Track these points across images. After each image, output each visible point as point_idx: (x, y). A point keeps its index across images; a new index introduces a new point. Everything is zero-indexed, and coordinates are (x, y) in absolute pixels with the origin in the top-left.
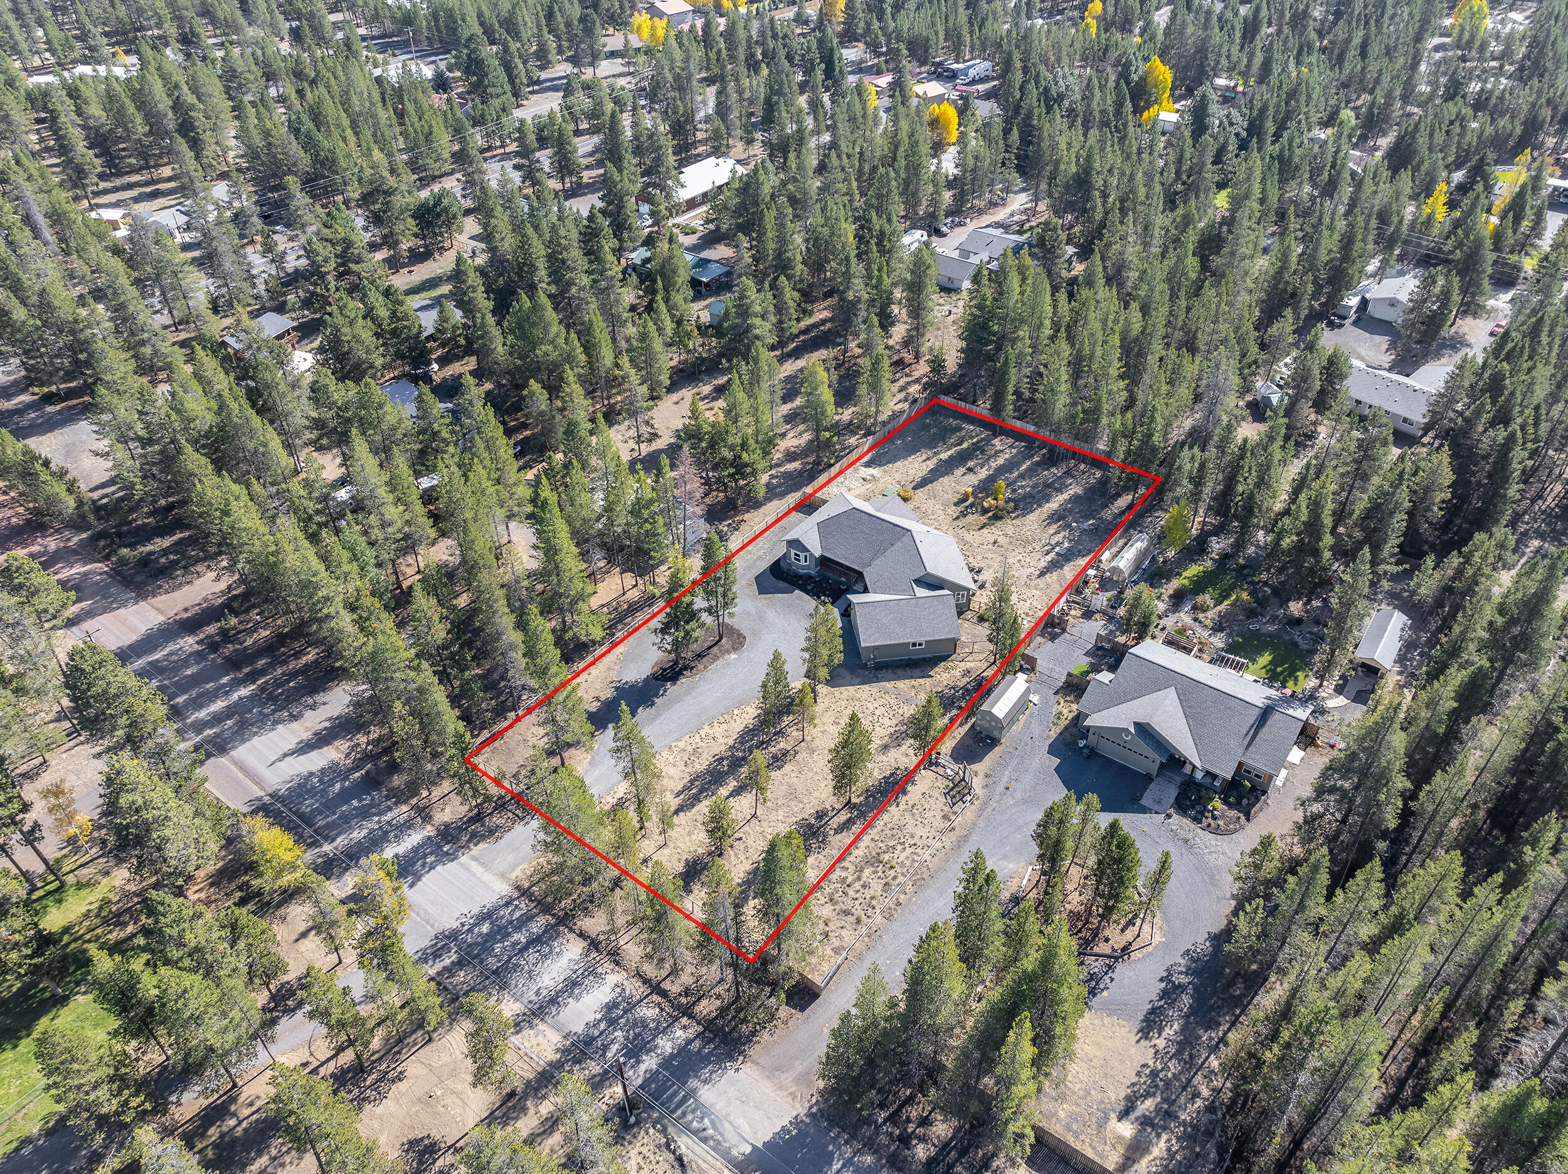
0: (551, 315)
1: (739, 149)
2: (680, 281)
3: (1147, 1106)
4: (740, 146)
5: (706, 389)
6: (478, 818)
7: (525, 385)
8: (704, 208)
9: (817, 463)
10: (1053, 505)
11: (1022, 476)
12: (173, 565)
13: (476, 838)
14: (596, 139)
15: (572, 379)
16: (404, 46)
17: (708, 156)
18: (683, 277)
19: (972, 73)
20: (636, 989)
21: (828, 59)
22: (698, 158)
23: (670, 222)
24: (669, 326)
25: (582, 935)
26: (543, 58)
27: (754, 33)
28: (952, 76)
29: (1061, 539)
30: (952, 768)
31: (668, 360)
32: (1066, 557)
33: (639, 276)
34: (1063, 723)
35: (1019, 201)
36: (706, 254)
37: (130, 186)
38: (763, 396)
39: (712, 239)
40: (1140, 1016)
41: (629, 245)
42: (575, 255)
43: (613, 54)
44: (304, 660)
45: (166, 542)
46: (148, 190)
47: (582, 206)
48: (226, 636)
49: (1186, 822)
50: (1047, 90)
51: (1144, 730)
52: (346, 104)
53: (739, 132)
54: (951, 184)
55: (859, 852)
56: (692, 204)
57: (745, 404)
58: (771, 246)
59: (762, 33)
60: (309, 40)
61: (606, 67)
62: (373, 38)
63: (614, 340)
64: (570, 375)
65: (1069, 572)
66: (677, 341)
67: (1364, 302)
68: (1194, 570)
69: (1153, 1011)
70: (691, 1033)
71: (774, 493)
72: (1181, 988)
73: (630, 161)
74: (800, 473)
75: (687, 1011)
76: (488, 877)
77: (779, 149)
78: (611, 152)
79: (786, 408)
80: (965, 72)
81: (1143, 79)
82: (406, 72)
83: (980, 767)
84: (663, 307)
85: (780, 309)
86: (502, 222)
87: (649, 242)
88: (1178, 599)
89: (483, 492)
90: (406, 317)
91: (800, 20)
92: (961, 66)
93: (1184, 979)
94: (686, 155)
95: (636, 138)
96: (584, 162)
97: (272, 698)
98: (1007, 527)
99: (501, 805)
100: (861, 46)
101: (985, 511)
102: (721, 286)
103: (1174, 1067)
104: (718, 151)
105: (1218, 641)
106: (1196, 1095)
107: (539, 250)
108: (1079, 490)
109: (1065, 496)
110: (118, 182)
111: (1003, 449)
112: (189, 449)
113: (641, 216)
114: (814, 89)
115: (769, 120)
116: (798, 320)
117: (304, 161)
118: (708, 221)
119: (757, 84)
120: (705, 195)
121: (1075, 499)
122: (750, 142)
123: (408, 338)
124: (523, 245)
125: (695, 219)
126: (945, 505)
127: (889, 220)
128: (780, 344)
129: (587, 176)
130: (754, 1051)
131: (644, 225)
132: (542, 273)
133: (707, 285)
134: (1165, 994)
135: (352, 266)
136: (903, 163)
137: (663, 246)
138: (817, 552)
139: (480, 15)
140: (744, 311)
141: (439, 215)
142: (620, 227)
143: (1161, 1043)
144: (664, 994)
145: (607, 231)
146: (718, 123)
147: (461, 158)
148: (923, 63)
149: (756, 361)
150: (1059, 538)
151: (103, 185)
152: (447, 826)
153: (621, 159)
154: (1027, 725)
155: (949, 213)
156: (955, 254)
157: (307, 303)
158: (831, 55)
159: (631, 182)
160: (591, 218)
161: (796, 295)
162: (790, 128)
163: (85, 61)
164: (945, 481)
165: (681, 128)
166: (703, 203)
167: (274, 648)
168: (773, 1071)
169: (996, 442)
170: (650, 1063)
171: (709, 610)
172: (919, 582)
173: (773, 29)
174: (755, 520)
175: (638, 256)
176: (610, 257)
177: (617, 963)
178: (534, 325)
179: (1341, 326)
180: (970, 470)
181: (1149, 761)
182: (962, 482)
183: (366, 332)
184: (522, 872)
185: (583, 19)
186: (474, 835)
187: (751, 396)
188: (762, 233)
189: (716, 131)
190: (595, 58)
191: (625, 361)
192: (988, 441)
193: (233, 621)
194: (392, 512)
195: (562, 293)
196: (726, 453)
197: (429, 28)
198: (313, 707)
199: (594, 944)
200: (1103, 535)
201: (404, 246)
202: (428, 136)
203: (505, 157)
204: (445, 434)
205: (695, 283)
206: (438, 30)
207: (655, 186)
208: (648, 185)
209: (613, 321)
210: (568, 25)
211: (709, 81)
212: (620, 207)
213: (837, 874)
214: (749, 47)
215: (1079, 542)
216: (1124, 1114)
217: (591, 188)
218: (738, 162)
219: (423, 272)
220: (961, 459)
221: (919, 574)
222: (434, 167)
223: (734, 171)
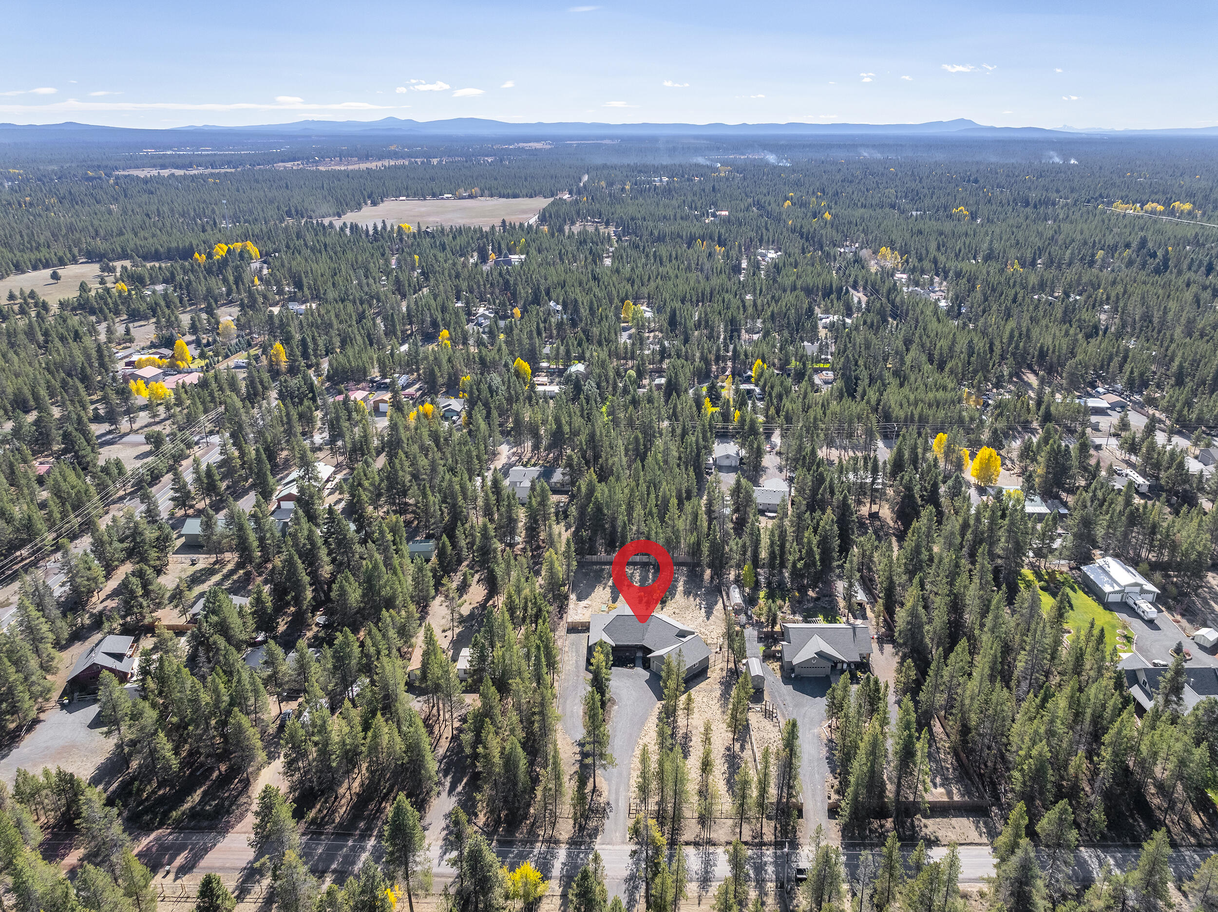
6: (582, 828)
10: (681, 588)
11: (653, 580)
13: (592, 836)
25: (687, 844)
30: (757, 707)
32: (710, 608)
34: (778, 671)
45: (196, 798)
48: (317, 824)
51: (820, 655)
65: (718, 613)
67: (715, 460)
68: (763, 593)
70: (772, 850)
75: (762, 844)
76: (616, 848)
83: (766, 702)
105: (799, 617)
106: (947, 769)
108: (684, 578)
109: (681, 583)
121: (686, 583)
138: (613, 644)
144: (746, 844)
150: (698, 601)
152: (571, 839)
167: (359, 815)
170: (770, 869)
177: (714, 845)
186: (589, 835)
193: (311, 814)
199: (696, 844)
200: (715, 592)
215: (708, 599)
221: (675, 633)
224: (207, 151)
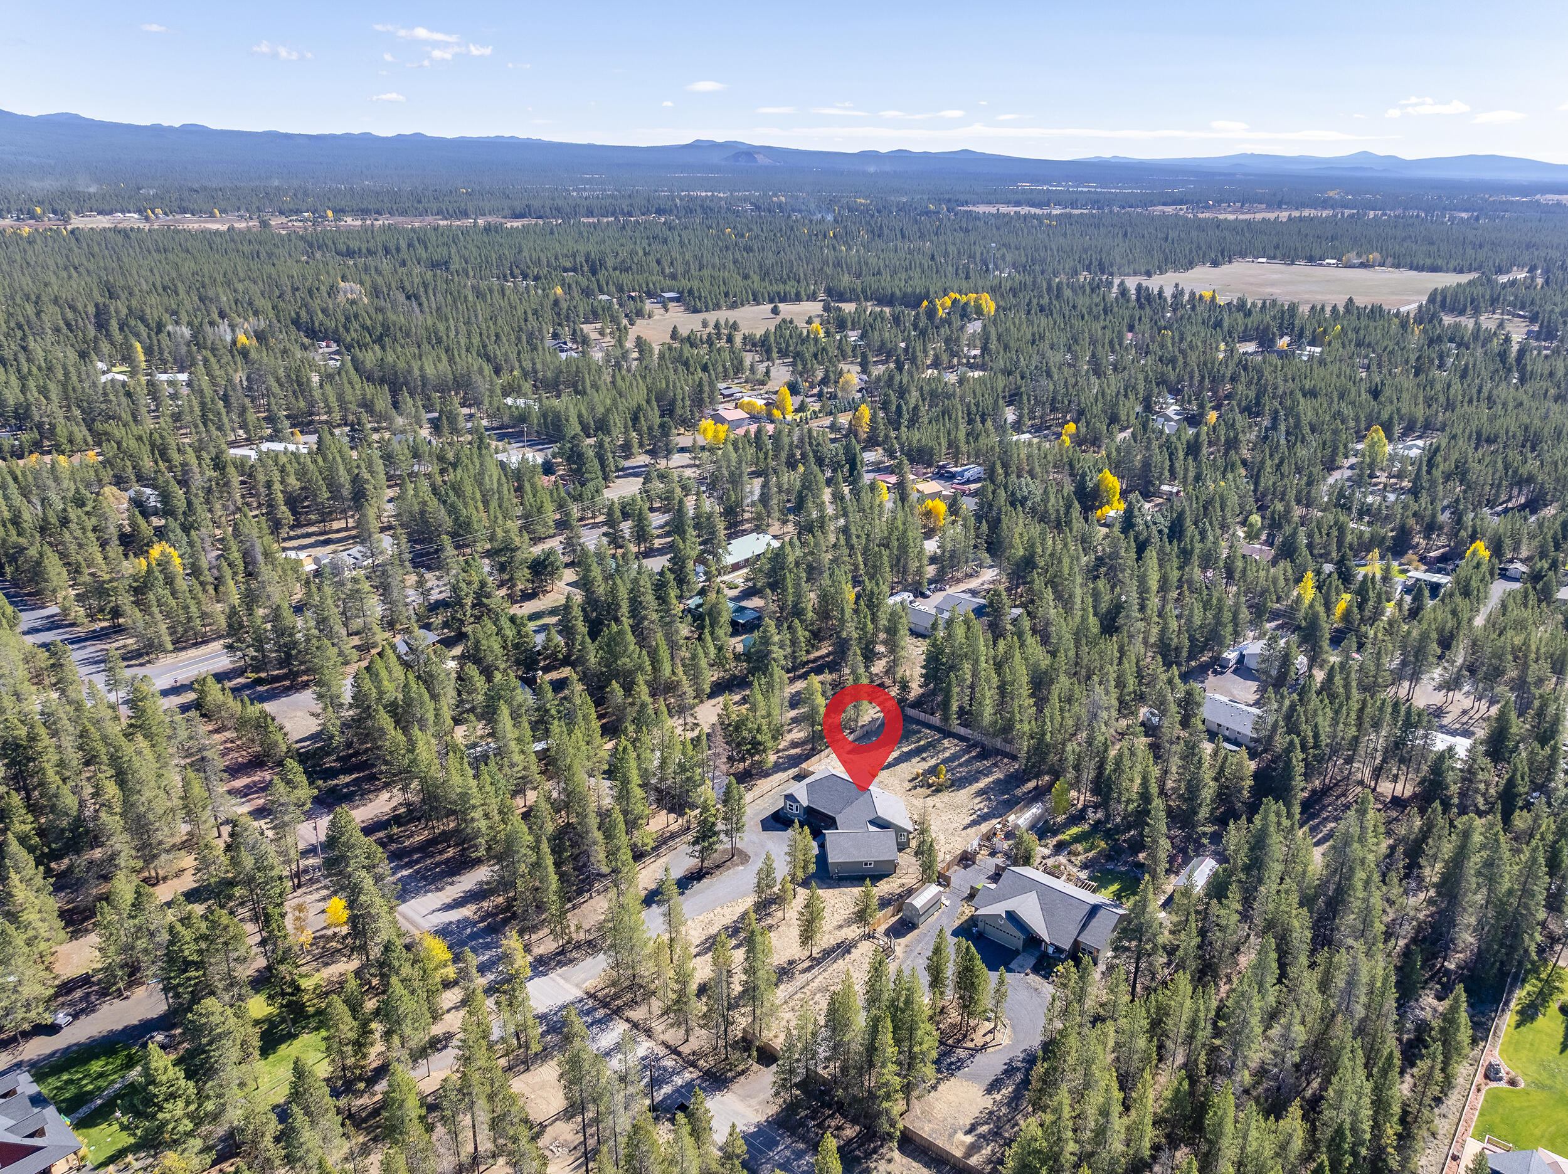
0: (630, 638)
1: (776, 528)
2: (722, 620)
3: (984, 1129)
4: (777, 524)
5: (737, 698)
6: (562, 952)
7: (609, 684)
8: (745, 570)
9: (813, 749)
10: (981, 784)
11: (960, 765)
12: (353, 793)
13: (561, 964)
14: (666, 517)
15: (641, 682)
16: (518, 436)
17: (752, 531)
18: (725, 618)
19: (967, 475)
20: (661, 1051)
21: (852, 462)
22: (744, 533)
23: (719, 579)
24: (712, 651)
25: (628, 1020)
26: (627, 450)
27: (795, 439)
28: (951, 477)
29: (982, 806)
30: (883, 940)
31: (711, 676)
32: (984, 818)
33: (693, 616)
34: (964, 918)
35: (989, 575)
36: (744, 603)
37: (308, 535)
38: (775, 701)
39: (748, 593)
40: (988, 1082)
41: (687, 594)
42: (649, 598)
43: (683, 450)
44: (445, 856)
45: (348, 779)
46: (322, 538)
47: (656, 564)
48: (391, 839)
49: (1038, 979)
50: (1013, 494)
51: (1011, 916)
52: (480, 483)
53: (777, 515)
54: (933, 560)
55: (815, 984)
56: (736, 567)
57: (761, 703)
58: (791, 598)
59: (801, 440)
60: (446, 430)
61: (678, 459)
62: (493, 429)
63: (672, 659)
64: (640, 679)
65: (985, 827)
66: (718, 662)
67: (1242, 657)
68: (1075, 830)
69: (996, 1080)
70: (694, 1076)
71: (778, 768)
72: (1018, 1069)
73: (692, 532)
74: (800, 756)
75: (693, 1064)
76: (567, 986)
77: (806, 529)
78: (676, 527)
79: (793, 713)
80: (961, 474)
81: (1097, 487)
82: (524, 460)
83: (902, 941)
84: (708, 638)
85: (794, 642)
86: (596, 572)
87: (702, 592)
88: (1059, 848)
89: (578, 749)
90: (527, 636)
91: (833, 427)
92: (959, 469)
93: (1019, 1064)
94: (735, 530)
95: (697, 516)
96: (657, 532)
97: (424, 878)
98: (945, 797)
99: (578, 946)
100: (880, 450)
101: (930, 786)
102: (753, 625)
103: (1004, 1110)
104: (759, 529)
105: (1084, 875)
107: (623, 594)
108: (1001, 776)
109: (991, 779)
110: (299, 532)
111: (950, 747)
112: (382, 711)
113: (697, 574)
114: (837, 484)
115: (799, 507)
116: (808, 652)
117: (448, 522)
118: (747, 580)
119: (792, 479)
120: (747, 560)
121: (997, 782)
122: (785, 522)
123: (526, 650)
124: (613, 591)
125: (739, 578)
126: (902, 781)
127: (877, 584)
128: (794, 669)
129: (657, 543)
130: (734, 1087)
131: (700, 582)
132: (625, 608)
133: (743, 625)
134: (1006, 1072)
135: (485, 600)
136: (896, 544)
137: (712, 596)
138: (805, 804)
139: (580, 416)
140: (766, 641)
141: (546, 567)
142: (681, 581)
143: (998, 1097)
144: (679, 1054)
145: (673, 583)
146: (760, 507)
147: (563, 525)
148: (930, 465)
149: (771, 675)
150: (982, 805)
151: (292, 533)
152: (541, 956)
153: (684, 532)
154: (939, 918)
155: (930, 582)
156: (933, 612)
157: (446, 625)
158: (854, 459)
159: (692, 547)
160: (662, 574)
161: (807, 634)
162: (815, 515)
163: (271, 439)
164: (903, 765)
165: (731, 513)
166: (744, 567)
167: (425, 848)
168: (744, 1098)
169: (946, 742)
170: (668, 1089)
171: (726, 833)
172: (872, 822)
173: (810, 437)
174: (763, 785)
175: (692, 603)
176: (674, 601)
177: (650, 1037)
178: (617, 644)
179: (1222, 673)
180: (924, 759)
181: (1016, 940)
182: (917, 766)
183: (496, 644)
184: (590, 985)
185: (662, 426)
186: (559, 962)
187: (767, 698)
188: (785, 590)
189: (759, 514)
190: (669, 453)
191: (680, 670)
192: (939, 741)
193: (395, 830)
194: (517, 758)
195: (638, 625)
196: (745, 734)
197: (539, 425)
198: (452, 884)
199: (635, 1026)
200: (1010, 805)
201: (520, 586)
202: (540, 510)
203: (596, 525)
204: (553, 712)
205: (734, 623)
206: (546, 427)
207: (709, 553)
208: (704, 552)
209: (673, 646)
210: (650, 428)
211: (757, 474)
212: (683, 567)
213: (799, 995)
214: (791, 449)
215: (996, 808)
216: (969, 1132)
217: (661, 552)
218: (775, 537)
219: (530, 607)
220: (918, 752)
221: (871, 817)
222: (541, 531)
223: (768, 544)
224: (1091, 187)
